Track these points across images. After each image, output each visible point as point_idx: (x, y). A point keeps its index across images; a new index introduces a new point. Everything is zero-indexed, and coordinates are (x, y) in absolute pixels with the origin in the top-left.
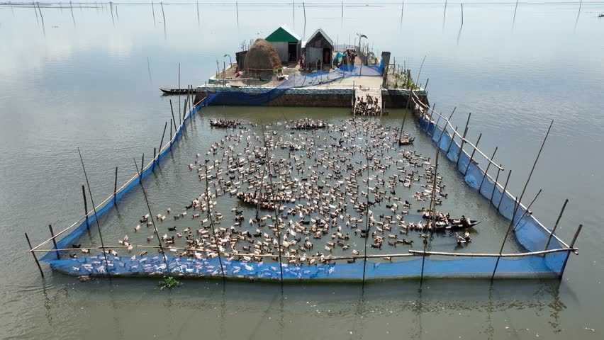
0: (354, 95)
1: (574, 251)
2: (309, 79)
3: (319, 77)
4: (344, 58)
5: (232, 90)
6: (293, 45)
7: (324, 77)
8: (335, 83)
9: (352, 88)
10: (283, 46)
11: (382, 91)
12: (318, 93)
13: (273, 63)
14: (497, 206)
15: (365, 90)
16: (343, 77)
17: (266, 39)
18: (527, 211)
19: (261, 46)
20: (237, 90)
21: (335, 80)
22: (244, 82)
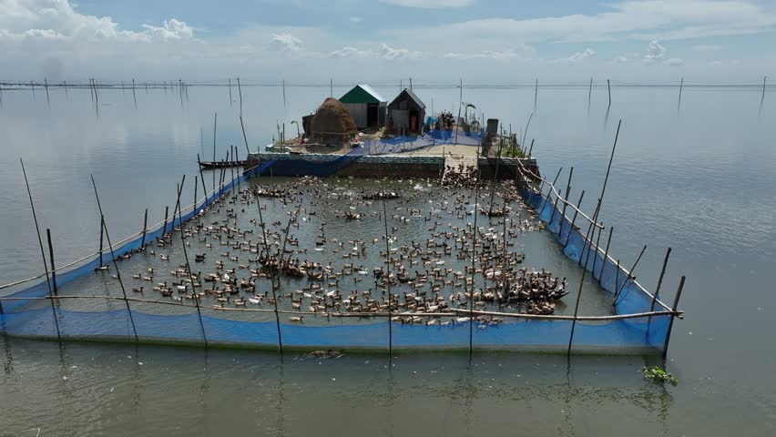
0: (444, 165)
1: (677, 314)
2: (390, 147)
3: (402, 144)
4: (437, 124)
5: (291, 158)
6: (373, 106)
7: (408, 145)
8: (421, 151)
9: (441, 156)
10: (361, 108)
11: (479, 160)
12: (399, 162)
13: (345, 127)
14: (598, 278)
15: (458, 158)
16: (434, 145)
17: (340, 100)
18: (630, 276)
19: (331, 106)
20: (297, 157)
21: (421, 148)
22: (307, 148)
